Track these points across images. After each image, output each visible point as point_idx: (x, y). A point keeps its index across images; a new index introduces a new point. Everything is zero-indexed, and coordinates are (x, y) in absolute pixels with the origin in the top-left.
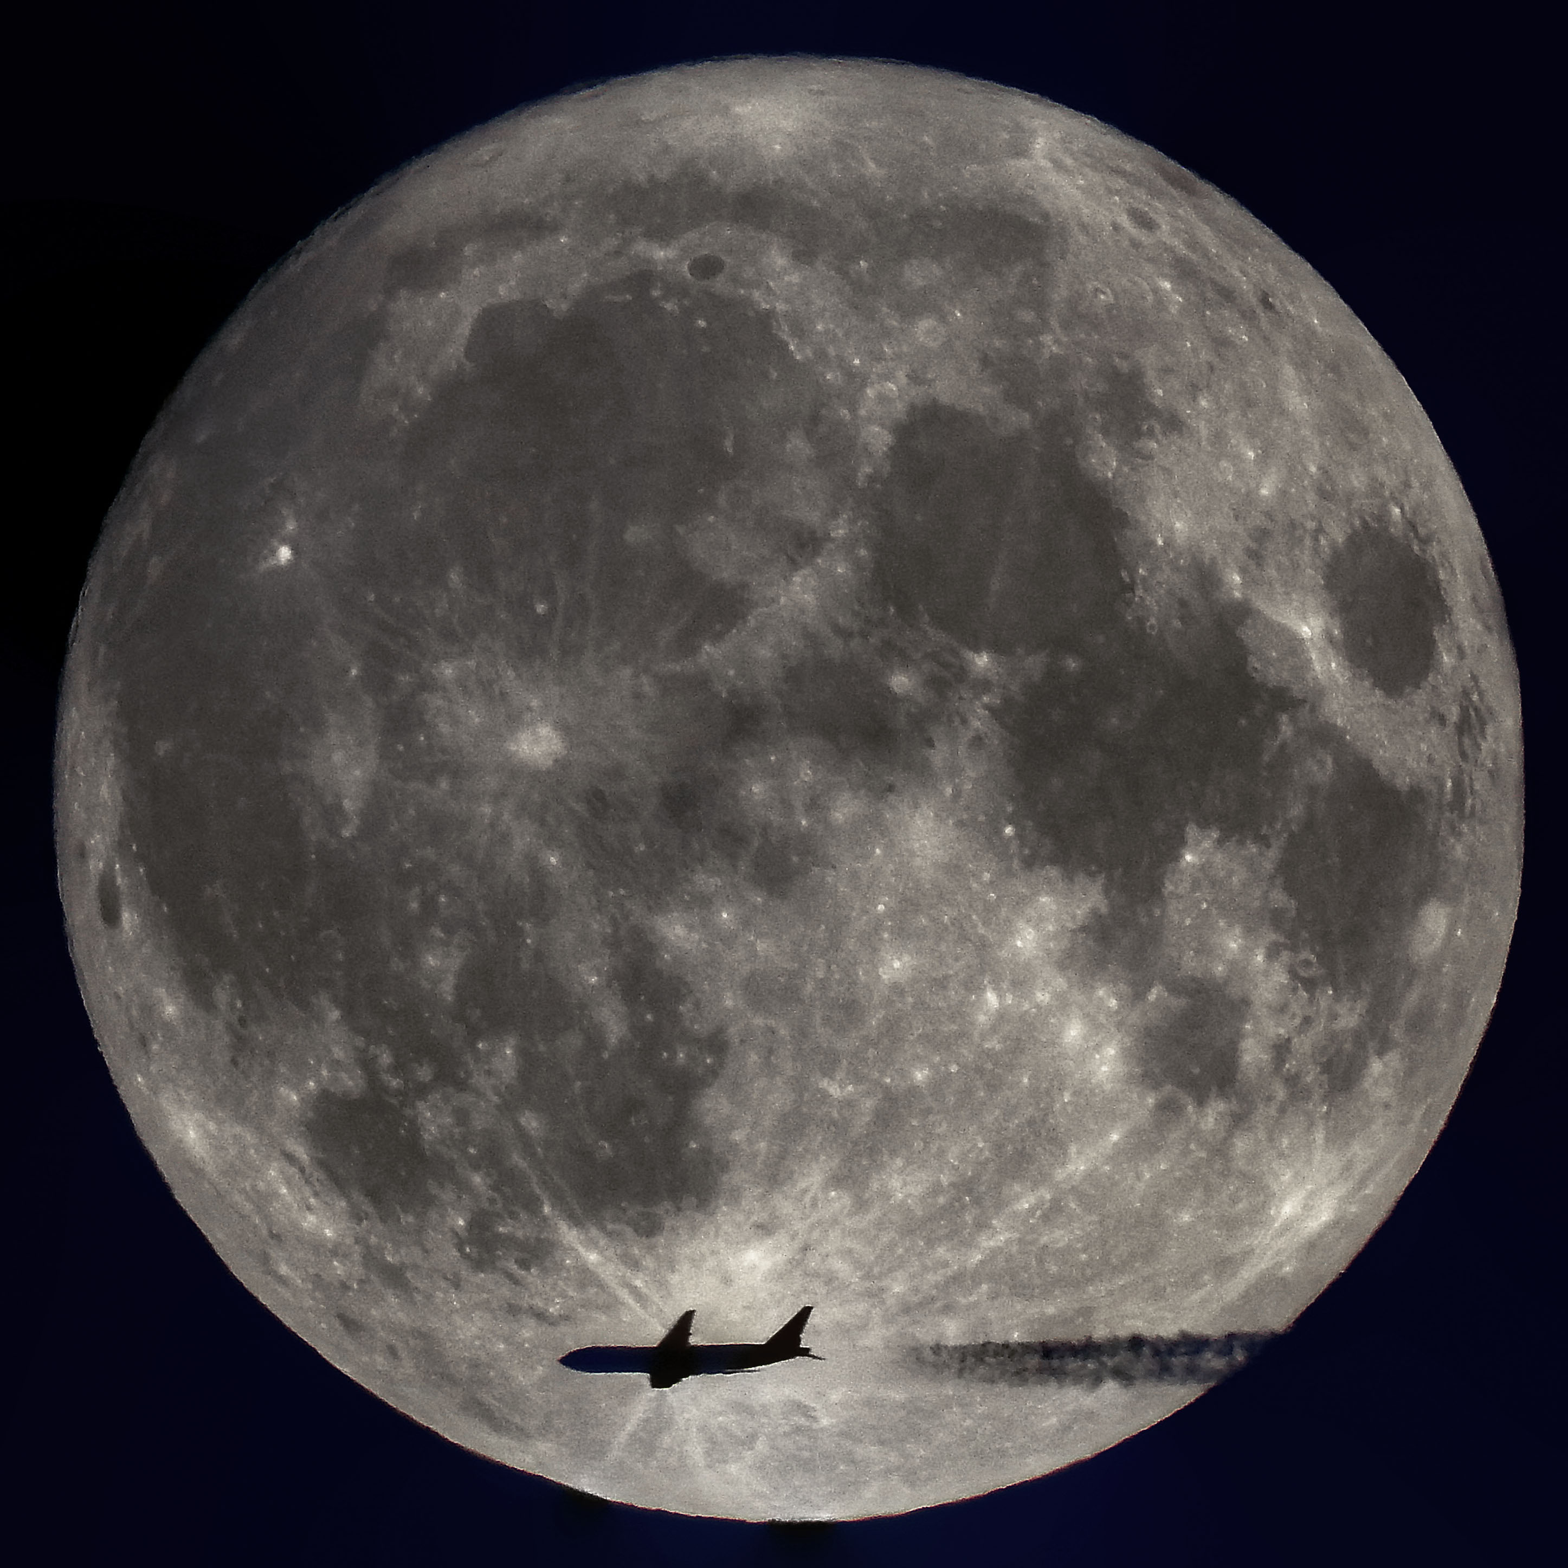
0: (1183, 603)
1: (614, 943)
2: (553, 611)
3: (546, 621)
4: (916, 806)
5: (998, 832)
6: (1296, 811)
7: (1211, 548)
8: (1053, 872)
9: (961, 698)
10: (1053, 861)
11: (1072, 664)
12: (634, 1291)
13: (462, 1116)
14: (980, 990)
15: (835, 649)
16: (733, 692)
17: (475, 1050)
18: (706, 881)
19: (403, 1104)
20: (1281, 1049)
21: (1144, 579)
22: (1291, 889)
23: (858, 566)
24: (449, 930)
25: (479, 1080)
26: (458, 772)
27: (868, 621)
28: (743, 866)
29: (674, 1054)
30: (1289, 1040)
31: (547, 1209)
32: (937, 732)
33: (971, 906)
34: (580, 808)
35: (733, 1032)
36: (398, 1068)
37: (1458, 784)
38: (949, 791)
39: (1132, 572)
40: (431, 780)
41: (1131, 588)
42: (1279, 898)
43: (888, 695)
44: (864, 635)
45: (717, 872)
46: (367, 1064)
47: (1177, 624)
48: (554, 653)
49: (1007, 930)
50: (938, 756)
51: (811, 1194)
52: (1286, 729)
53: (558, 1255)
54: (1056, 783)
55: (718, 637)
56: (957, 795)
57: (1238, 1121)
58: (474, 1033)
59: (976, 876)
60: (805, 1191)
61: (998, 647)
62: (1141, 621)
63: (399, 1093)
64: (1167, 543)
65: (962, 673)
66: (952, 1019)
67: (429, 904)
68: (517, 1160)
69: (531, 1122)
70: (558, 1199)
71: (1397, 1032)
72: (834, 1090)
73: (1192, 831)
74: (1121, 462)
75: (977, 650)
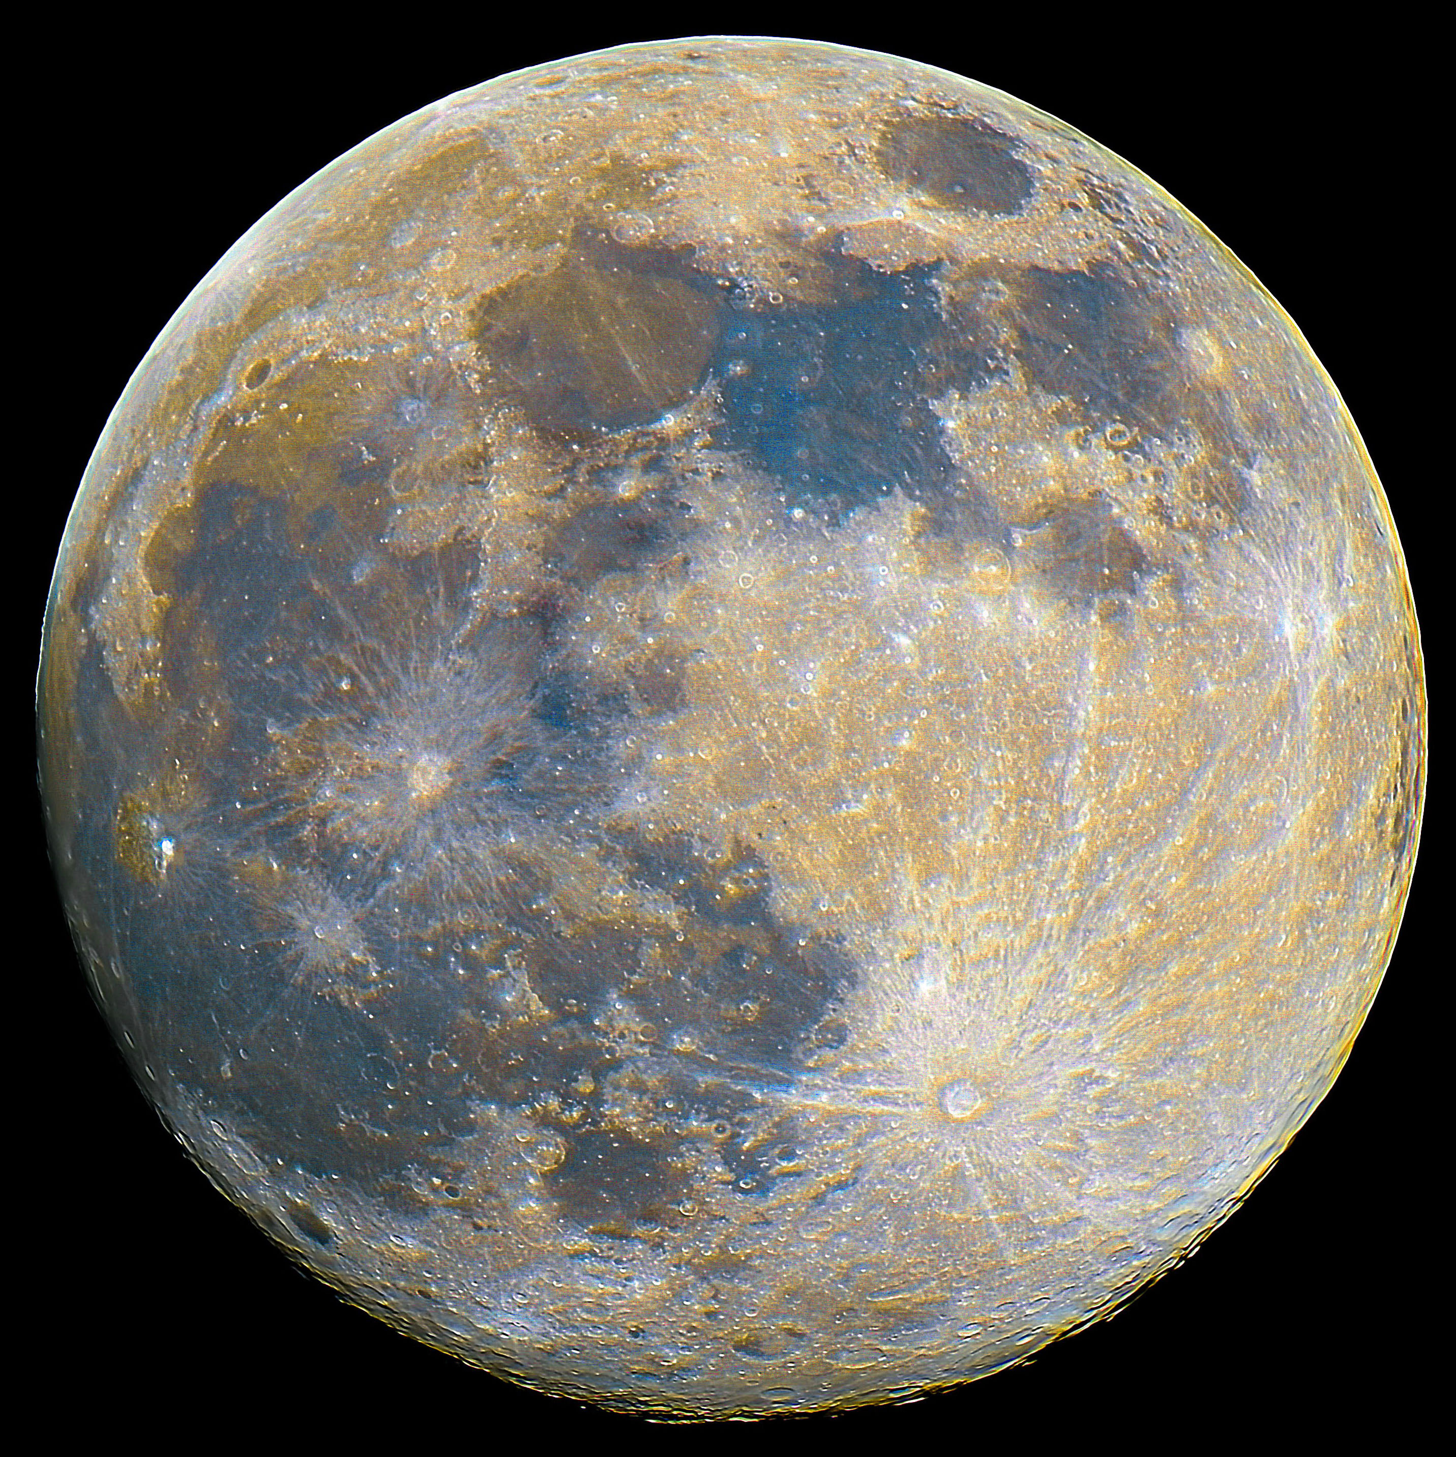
0: (785, 265)
1: (608, 855)
2: (354, 678)
3: (358, 691)
4: (714, 555)
5: (789, 521)
6: (1006, 334)
7: (775, 217)
8: (858, 514)
9: (678, 459)
10: (849, 506)
11: (738, 369)
12: (878, 1098)
13: (639, 1088)
14: (887, 642)
15: (559, 510)
16: (520, 603)
17: (597, 1029)
18: (625, 746)
19: (595, 1123)
20: (1161, 510)
21: (740, 273)
22: (1052, 388)
23: (525, 443)
24: (499, 963)
25: (622, 1049)
26: (398, 853)
27: (565, 470)
28: (638, 709)
29: (722, 891)
30: (1159, 500)
31: (758, 1096)
32: (683, 495)
33: (822, 589)
34: (495, 785)
35: (748, 833)
36: (567, 1098)
37: (1129, 242)
38: (728, 525)
39: (726, 275)
40: (386, 875)
41: (735, 285)
42: (1052, 403)
43: (625, 505)
44: (571, 481)
45: (626, 732)
46: (545, 1121)
47: (794, 281)
48: (382, 704)
49: (866, 583)
50: (700, 510)
51: (917, 899)
52: (944, 289)
53: (802, 1123)
54: (801, 453)
55: (475, 580)
56: (735, 521)
57: (1178, 585)
58: (585, 1018)
59: (806, 565)
60: (911, 901)
61: (673, 405)
62: (764, 301)
63: (583, 1117)
64: (736, 237)
65: (663, 441)
66: (887, 680)
67: (468, 961)
68: (705, 1080)
69: (684, 1043)
70: (756, 1078)
71: (1249, 442)
72: (857, 809)
73: (935, 405)
74: (654, 217)
75: (658, 418)
